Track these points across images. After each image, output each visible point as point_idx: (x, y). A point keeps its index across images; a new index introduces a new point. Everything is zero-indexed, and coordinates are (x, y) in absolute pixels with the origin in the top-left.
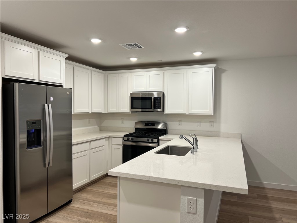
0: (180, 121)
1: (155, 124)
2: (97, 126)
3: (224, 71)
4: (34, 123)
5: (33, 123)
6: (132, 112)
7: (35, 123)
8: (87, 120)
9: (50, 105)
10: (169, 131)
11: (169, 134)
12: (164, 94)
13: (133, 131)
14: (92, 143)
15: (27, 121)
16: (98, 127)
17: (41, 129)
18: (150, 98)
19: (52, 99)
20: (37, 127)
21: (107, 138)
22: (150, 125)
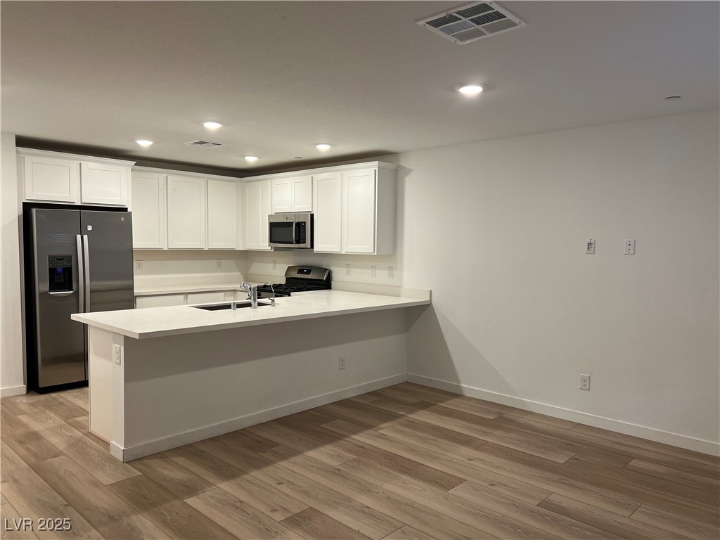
0: (348, 266)
1: (310, 270)
2: (239, 273)
3: (408, 171)
4: (60, 259)
5: (58, 259)
6: (276, 249)
7: (62, 259)
8: (215, 261)
9: (85, 237)
10: (333, 284)
11: (334, 290)
12: (312, 216)
13: (284, 282)
14: (189, 296)
15: (49, 257)
16: (241, 275)
17: (71, 268)
18: (290, 224)
19: (90, 228)
20: (65, 264)
21: (232, 292)
22: (305, 273)
